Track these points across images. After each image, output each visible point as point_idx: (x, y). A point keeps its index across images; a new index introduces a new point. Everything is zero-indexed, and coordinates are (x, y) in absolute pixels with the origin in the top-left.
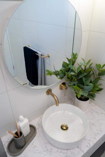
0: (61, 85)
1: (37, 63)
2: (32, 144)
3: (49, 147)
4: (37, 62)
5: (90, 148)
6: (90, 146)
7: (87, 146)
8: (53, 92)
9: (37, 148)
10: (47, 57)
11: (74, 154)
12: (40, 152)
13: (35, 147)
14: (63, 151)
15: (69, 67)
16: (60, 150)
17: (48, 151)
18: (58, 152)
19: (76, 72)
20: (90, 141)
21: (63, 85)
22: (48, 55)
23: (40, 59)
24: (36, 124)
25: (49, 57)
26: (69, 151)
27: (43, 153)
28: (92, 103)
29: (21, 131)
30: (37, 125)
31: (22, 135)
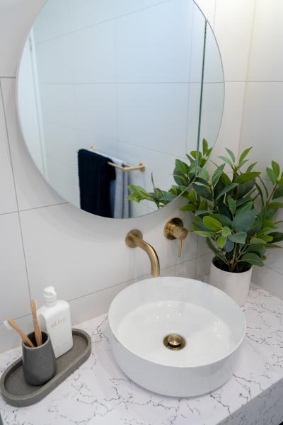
0: (170, 225)
1: (111, 191)
2: (76, 380)
3: (125, 389)
4: (111, 189)
5: (249, 399)
6: (248, 396)
7: (241, 394)
8: (146, 238)
9: (89, 390)
10: (137, 169)
11: (199, 413)
12: (96, 401)
13: (82, 387)
14: (167, 403)
15: (192, 171)
16: (156, 400)
17: (121, 399)
18: (150, 404)
19: (210, 182)
20: (250, 381)
21: (174, 226)
22: (141, 165)
23: (119, 177)
24: (93, 332)
25: (142, 169)
26: (183, 403)
27: (106, 403)
28: (262, 290)
29: (45, 332)
30: (96, 332)
31: (47, 342)
